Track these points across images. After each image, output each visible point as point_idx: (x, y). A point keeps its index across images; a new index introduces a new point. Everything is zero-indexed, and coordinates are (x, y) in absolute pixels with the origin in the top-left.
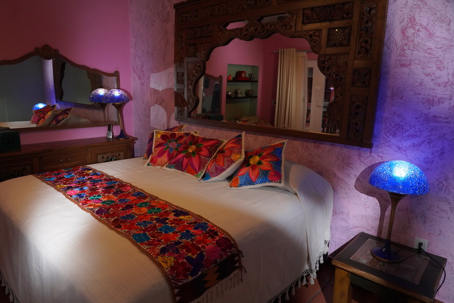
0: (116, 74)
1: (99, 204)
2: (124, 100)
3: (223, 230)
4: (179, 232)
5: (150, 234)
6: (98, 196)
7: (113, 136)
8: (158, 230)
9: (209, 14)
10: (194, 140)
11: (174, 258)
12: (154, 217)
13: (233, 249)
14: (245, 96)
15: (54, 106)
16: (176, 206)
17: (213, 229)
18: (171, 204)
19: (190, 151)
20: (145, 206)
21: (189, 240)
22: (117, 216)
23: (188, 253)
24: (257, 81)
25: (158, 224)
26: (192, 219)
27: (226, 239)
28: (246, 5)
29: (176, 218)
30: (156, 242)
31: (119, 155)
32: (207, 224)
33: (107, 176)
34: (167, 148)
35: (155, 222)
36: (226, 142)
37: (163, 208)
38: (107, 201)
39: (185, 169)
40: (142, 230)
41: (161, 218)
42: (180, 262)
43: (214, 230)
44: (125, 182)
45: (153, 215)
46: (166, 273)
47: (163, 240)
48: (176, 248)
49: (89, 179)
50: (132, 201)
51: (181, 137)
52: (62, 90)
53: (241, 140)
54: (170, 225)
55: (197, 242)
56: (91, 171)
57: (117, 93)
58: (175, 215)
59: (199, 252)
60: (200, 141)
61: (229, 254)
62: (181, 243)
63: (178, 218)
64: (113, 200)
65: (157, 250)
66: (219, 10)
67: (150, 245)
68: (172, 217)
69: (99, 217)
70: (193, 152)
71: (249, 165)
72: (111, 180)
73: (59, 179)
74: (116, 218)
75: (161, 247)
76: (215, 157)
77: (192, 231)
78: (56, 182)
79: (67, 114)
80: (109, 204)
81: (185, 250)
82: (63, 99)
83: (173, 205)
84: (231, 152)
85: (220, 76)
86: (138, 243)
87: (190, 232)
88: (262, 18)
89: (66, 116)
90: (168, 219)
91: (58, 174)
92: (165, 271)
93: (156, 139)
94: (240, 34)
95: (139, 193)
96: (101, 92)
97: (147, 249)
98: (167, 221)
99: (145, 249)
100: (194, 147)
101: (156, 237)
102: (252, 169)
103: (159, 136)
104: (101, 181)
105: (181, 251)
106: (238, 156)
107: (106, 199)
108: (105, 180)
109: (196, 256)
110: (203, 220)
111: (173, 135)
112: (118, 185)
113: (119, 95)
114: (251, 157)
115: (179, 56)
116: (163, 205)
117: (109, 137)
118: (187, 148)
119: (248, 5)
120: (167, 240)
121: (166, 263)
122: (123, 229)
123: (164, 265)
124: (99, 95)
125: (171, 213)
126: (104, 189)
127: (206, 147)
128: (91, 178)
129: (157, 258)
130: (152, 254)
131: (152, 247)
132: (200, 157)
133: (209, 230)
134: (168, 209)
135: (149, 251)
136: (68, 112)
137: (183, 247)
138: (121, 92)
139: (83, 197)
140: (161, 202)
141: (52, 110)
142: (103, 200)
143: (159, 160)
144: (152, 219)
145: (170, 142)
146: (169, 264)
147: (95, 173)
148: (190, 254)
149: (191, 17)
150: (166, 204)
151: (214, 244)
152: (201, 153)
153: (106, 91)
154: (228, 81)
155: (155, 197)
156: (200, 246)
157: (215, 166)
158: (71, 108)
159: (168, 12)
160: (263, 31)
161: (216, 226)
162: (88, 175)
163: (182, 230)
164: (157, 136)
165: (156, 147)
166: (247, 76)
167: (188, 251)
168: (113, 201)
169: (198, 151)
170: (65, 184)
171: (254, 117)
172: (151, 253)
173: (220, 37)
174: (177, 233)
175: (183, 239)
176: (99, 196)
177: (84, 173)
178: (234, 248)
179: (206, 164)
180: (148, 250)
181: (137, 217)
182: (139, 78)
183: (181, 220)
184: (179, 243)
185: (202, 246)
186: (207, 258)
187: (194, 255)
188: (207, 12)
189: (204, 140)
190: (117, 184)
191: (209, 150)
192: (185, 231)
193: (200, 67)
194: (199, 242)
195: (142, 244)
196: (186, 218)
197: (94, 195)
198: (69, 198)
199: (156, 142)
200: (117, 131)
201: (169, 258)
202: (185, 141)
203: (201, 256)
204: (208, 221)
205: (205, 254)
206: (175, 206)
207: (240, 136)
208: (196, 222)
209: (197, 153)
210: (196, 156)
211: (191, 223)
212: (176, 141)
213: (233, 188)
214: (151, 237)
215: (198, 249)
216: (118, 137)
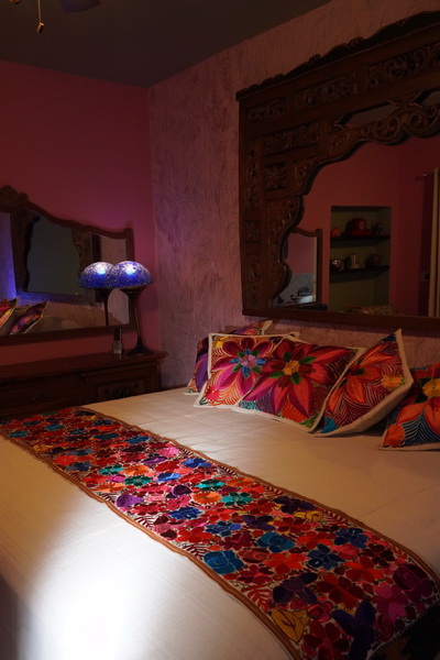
0: (126, 234)
1: (121, 484)
2: (143, 281)
3: (402, 548)
4: (304, 549)
5: (241, 554)
6: (116, 467)
7: (123, 351)
8: (255, 545)
9: (310, 100)
10: (292, 351)
11: (309, 614)
12: (241, 513)
13: (433, 594)
14: (364, 267)
15: (15, 300)
16: (281, 489)
17: (378, 542)
18: (270, 485)
19: (288, 371)
20: (216, 488)
21: (332, 571)
22: (162, 510)
23: (337, 602)
24: (388, 237)
25: (252, 530)
26: (326, 521)
27: (413, 567)
28: (390, 74)
29: (287, 515)
30: (260, 574)
31: (136, 386)
32: (361, 531)
33: (126, 425)
34: (238, 368)
35: (244, 524)
36: (361, 351)
37: (253, 492)
38: (135, 478)
39: (279, 411)
40: (222, 543)
41: (256, 516)
42: (323, 625)
43: (381, 547)
44: (164, 438)
45: (237, 509)
46: (297, 652)
47: (273, 570)
48: (307, 589)
49: (92, 432)
50: (186, 477)
51: (264, 346)
52: (27, 272)
53: (396, 346)
54: (280, 534)
55: (349, 573)
56: (93, 417)
57: (130, 269)
58: (284, 509)
59: (360, 601)
60: (306, 351)
61: (427, 606)
62: (315, 576)
63: (292, 516)
64: (146, 475)
65: (266, 594)
66: (330, 91)
67: (248, 580)
68: (277, 513)
69: (125, 513)
70: (295, 375)
71: (422, 398)
72: (136, 434)
73: (37, 432)
74: (160, 514)
75: (273, 586)
76: (343, 383)
77: (333, 547)
78: (31, 439)
79: (39, 313)
80: (140, 484)
81: (327, 595)
82: (29, 288)
83: (273, 487)
84: (379, 371)
85: (318, 230)
86: (221, 576)
87: (329, 550)
88: (426, 94)
89: (36, 317)
90: (271, 519)
91: (33, 423)
92: (293, 647)
93: (213, 352)
94: (379, 132)
95: (198, 461)
96: (101, 268)
97: (244, 590)
98: (271, 523)
99: (239, 589)
100: (296, 364)
101: (257, 562)
102: (433, 407)
103: (220, 345)
104: (115, 435)
105: (319, 598)
106: (397, 380)
107: (131, 474)
108: (124, 433)
109: (355, 609)
110: (349, 522)
111: (248, 342)
112: (151, 443)
113: (134, 271)
114: (425, 381)
115: (250, 190)
116: (252, 486)
117: (116, 352)
118: (279, 367)
119: (394, 72)
120: (282, 569)
121: (293, 626)
122: (181, 540)
123: (287, 630)
124: (97, 275)
125: (274, 505)
126: (124, 454)
127: (321, 363)
128: (96, 431)
129: (270, 613)
130: (256, 603)
131: (252, 584)
132: (310, 385)
133: (370, 545)
134: (265, 496)
135: (250, 595)
136: (40, 309)
137: (323, 587)
138: (138, 265)
139: (86, 469)
140: (246, 479)
141: (11, 307)
142: (127, 476)
143: (224, 393)
144: (237, 519)
145: (242, 356)
146: (299, 629)
147: (103, 421)
148: (341, 606)
149: (271, 113)
150: (258, 485)
151: (389, 581)
152: (313, 375)
153: (111, 266)
154: (333, 239)
155: (231, 468)
156: (360, 585)
157: (346, 403)
158: (45, 303)
159: (225, 110)
160: (431, 120)
161: (385, 537)
162: (89, 424)
163: (311, 545)
164: (214, 344)
165: (215, 367)
166: (369, 227)
167: (336, 597)
168: (147, 479)
169: (305, 371)
170: (48, 443)
171: (384, 307)
172: (254, 599)
173: (334, 145)
174: (299, 551)
175: (318, 566)
176: (118, 466)
177: (80, 420)
178: (436, 592)
179: (323, 400)
180: (246, 594)
181: (204, 512)
182: (169, 239)
183: (300, 521)
184: (309, 577)
185: (365, 585)
186: (381, 617)
187: (351, 608)
188: (304, 98)
189: (315, 349)
190: (147, 441)
191: (327, 369)
192: (316, 549)
193: (292, 206)
194: (355, 575)
195: (230, 577)
196: (309, 515)
197: (108, 465)
198: (59, 472)
199: (213, 356)
200: (130, 341)
201: (297, 614)
202: (275, 353)
203: (366, 609)
204: (362, 524)
205: (375, 605)
206: (279, 489)
207: (392, 338)
208: (335, 527)
209: (304, 377)
210: (302, 381)
211: (325, 529)
212: (255, 354)
213: (390, 448)
214: (244, 559)
215: (358, 592)
216: (132, 353)
